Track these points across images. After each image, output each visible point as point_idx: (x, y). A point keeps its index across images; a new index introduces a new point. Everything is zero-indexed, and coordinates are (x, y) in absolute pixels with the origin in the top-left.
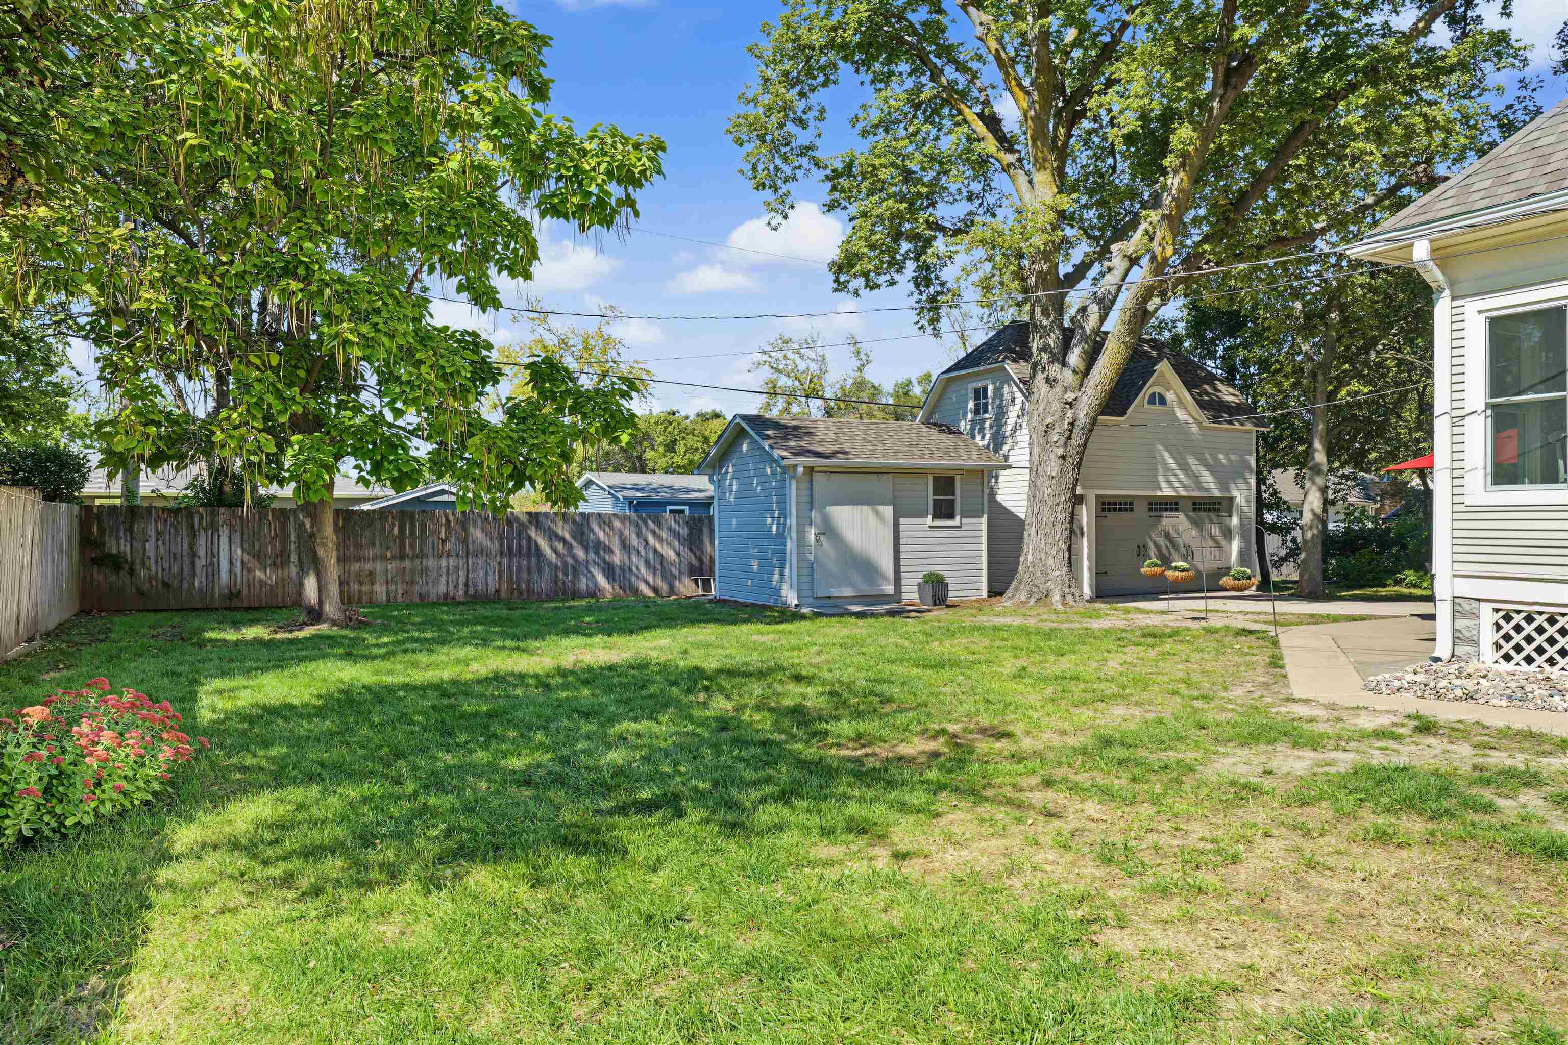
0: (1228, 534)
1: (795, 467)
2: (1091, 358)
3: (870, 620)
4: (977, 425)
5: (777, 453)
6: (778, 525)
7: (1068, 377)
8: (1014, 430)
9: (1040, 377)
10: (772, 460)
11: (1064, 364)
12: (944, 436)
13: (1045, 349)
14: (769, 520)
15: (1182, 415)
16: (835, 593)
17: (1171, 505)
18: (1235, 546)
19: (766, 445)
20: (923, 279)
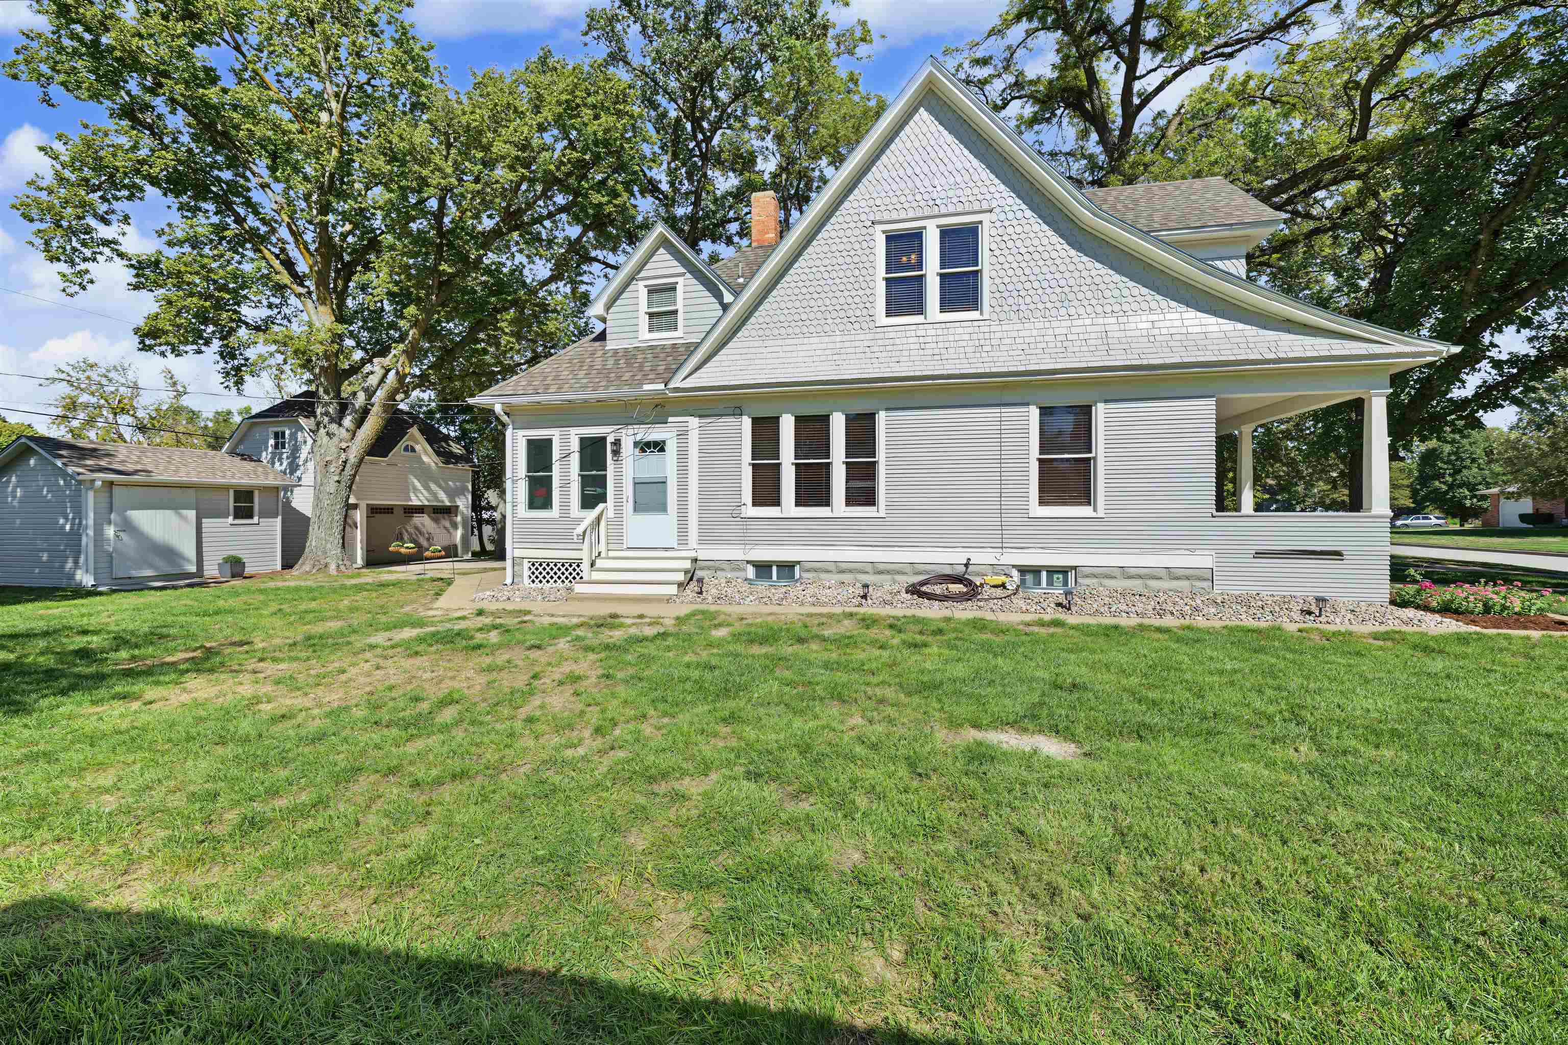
0: (455, 526)
1: (93, 481)
2: (359, 423)
3: (169, 592)
4: (276, 456)
5: (70, 470)
6: (73, 524)
7: (343, 433)
8: (306, 461)
9: (322, 431)
10: (65, 475)
11: (340, 425)
12: (245, 463)
13: (327, 414)
14: (61, 521)
15: (425, 459)
16: (134, 573)
17: (420, 510)
18: (459, 532)
19: (59, 463)
20: (228, 354)
